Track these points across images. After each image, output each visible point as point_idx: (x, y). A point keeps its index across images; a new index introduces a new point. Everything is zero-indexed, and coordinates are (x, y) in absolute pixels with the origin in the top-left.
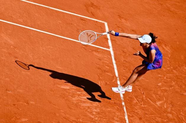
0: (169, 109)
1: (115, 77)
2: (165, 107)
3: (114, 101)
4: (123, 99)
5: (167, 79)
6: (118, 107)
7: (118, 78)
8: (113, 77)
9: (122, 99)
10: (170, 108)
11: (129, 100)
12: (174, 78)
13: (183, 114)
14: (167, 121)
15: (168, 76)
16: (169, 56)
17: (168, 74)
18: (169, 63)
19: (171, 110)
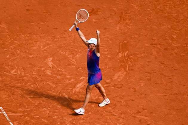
2: (19, 73)
5: (12, 50)
10: (23, 73)
12: (17, 47)
13: (36, 73)
14: (25, 84)
16: (7, 31)
17: (11, 45)
18: (8, 36)
19: (25, 73)
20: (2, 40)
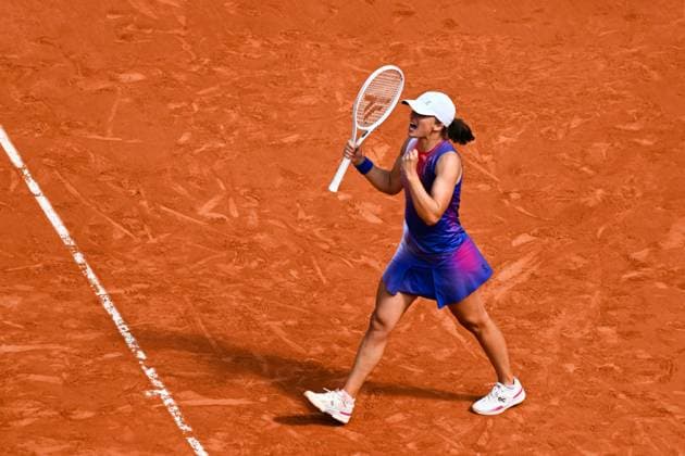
0: (250, 217)
1: (14, 173)
2: (235, 214)
3: (40, 261)
4: (73, 243)
5: (206, 110)
6: (66, 280)
7: (26, 172)
8: (7, 173)
9: (69, 242)
10: (253, 212)
11: (93, 238)
12: (229, 95)
13: (309, 217)
14: (260, 263)
15: (203, 95)
16: (182, 19)
17: (201, 89)
18: (189, 47)
19: (262, 216)
20: (161, 64)
